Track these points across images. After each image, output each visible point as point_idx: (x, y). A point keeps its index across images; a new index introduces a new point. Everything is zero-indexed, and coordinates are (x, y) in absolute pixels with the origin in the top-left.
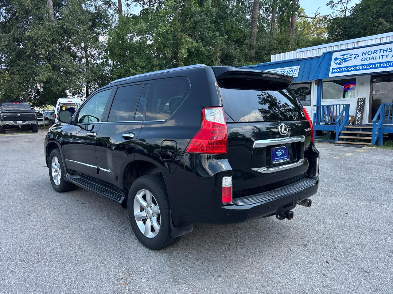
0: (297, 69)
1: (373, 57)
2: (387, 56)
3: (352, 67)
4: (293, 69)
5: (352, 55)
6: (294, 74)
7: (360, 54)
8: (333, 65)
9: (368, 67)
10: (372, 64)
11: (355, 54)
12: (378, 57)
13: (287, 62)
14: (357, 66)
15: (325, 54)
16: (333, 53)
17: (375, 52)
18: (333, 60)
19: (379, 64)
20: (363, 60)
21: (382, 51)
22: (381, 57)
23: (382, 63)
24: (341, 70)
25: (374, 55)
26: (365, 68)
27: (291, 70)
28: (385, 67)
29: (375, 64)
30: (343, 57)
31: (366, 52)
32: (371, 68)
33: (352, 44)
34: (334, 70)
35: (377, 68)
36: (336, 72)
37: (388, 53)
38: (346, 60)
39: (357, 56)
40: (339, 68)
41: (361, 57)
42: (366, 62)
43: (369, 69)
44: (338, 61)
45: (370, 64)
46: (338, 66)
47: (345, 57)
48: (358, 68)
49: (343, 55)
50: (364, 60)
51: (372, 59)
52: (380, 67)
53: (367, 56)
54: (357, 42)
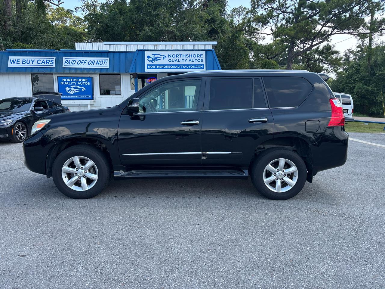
0: (107, 60)
1: (176, 60)
2: (186, 61)
3: (162, 65)
4: (103, 60)
5: (161, 55)
6: (105, 65)
7: (167, 56)
8: (147, 62)
9: (174, 67)
10: (177, 65)
11: (163, 56)
12: (180, 60)
13: (89, 52)
14: (166, 65)
15: (138, 51)
16: (146, 52)
17: (177, 56)
18: (146, 58)
19: (181, 66)
20: (169, 61)
21: (182, 56)
22: (182, 60)
23: (183, 65)
24: (154, 67)
25: (177, 58)
26: (172, 67)
27: (101, 60)
28: (185, 68)
29: (179, 65)
30: (154, 57)
31: (171, 55)
32: (176, 68)
33: (152, 46)
34: (149, 66)
35: (180, 68)
36: (150, 68)
37: (186, 58)
38: (157, 59)
39: (164, 57)
40: (153, 65)
41: (168, 58)
42: (172, 63)
43: (175, 68)
44: (150, 59)
45: (175, 65)
46: (151, 63)
47: (156, 56)
48: (167, 67)
49: (154, 55)
50: (171, 61)
51: (176, 61)
52: (182, 68)
53: (172, 58)
54: (156, 45)
